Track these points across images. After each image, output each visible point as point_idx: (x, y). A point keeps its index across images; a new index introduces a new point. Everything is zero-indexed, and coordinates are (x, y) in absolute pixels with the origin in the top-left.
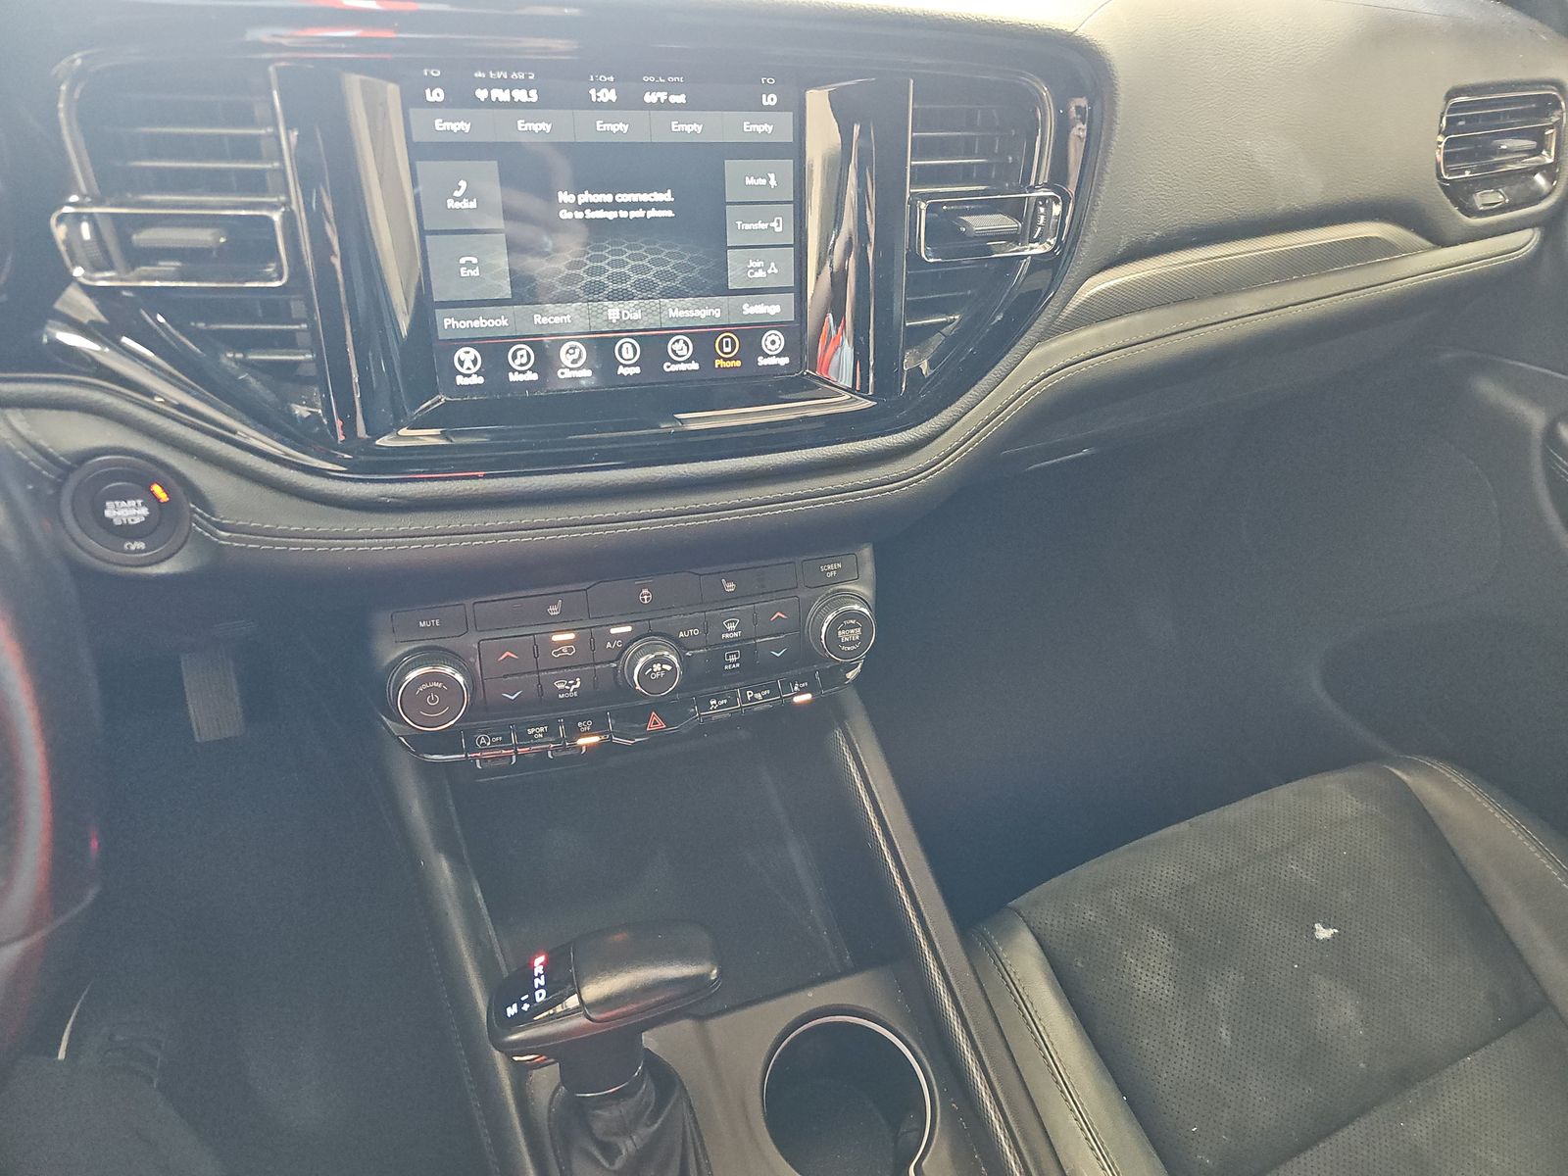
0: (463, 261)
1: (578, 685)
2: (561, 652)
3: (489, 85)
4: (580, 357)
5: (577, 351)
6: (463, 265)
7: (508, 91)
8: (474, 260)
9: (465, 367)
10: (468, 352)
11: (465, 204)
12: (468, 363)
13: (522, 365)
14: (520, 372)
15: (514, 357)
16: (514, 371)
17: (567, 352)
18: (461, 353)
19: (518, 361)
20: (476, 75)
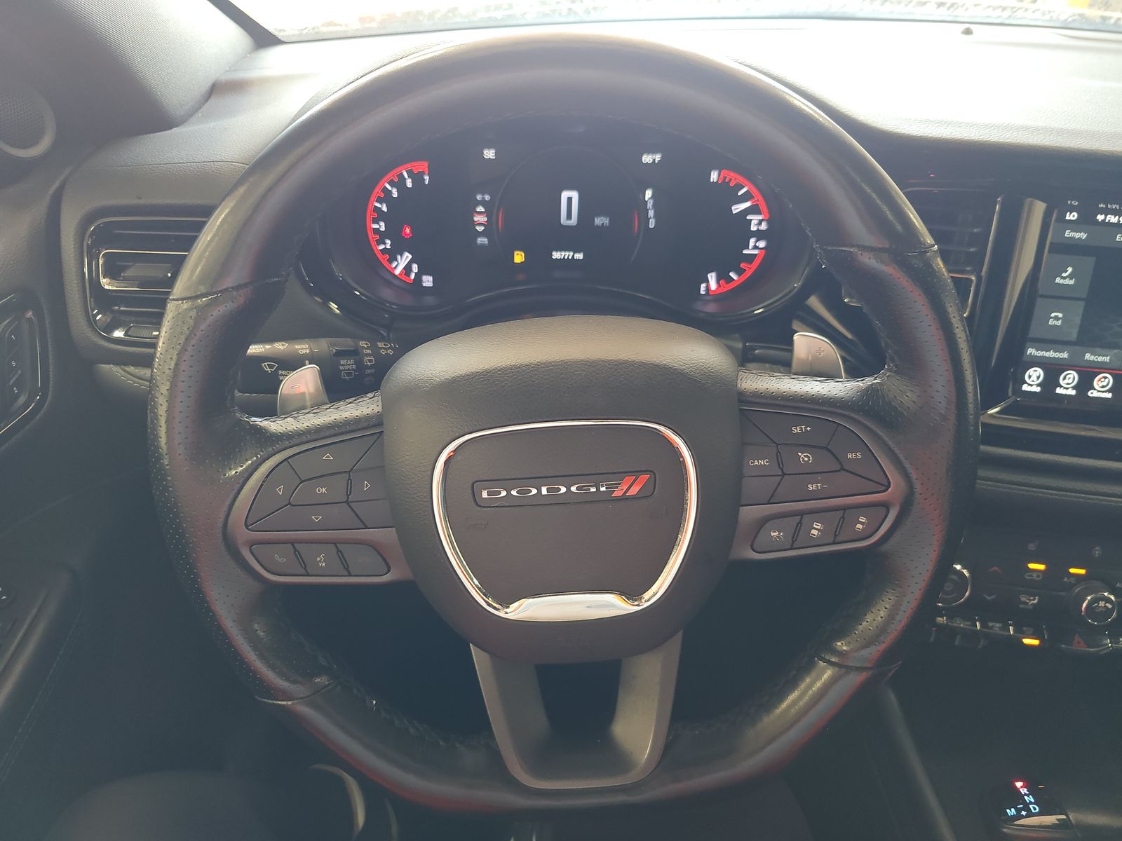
0: (1053, 315)
1: (1036, 601)
2: (1031, 576)
3: (1106, 212)
4: (1108, 385)
5: (1107, 380)
6: (1052, 318)
7: (1117, 217)
8: (1060, 315)
9: (1032, 379)
10: (1036, 371)
11: (1067, 282)
12: (1034, 377)
13: (1068, 384)
14: (1065, 388)
15: (1064, 378)
16: (1061, 386)
17: (1099, 381)
18: (1031, 371)
19: (1066, 381)
20: (1100, 206)
